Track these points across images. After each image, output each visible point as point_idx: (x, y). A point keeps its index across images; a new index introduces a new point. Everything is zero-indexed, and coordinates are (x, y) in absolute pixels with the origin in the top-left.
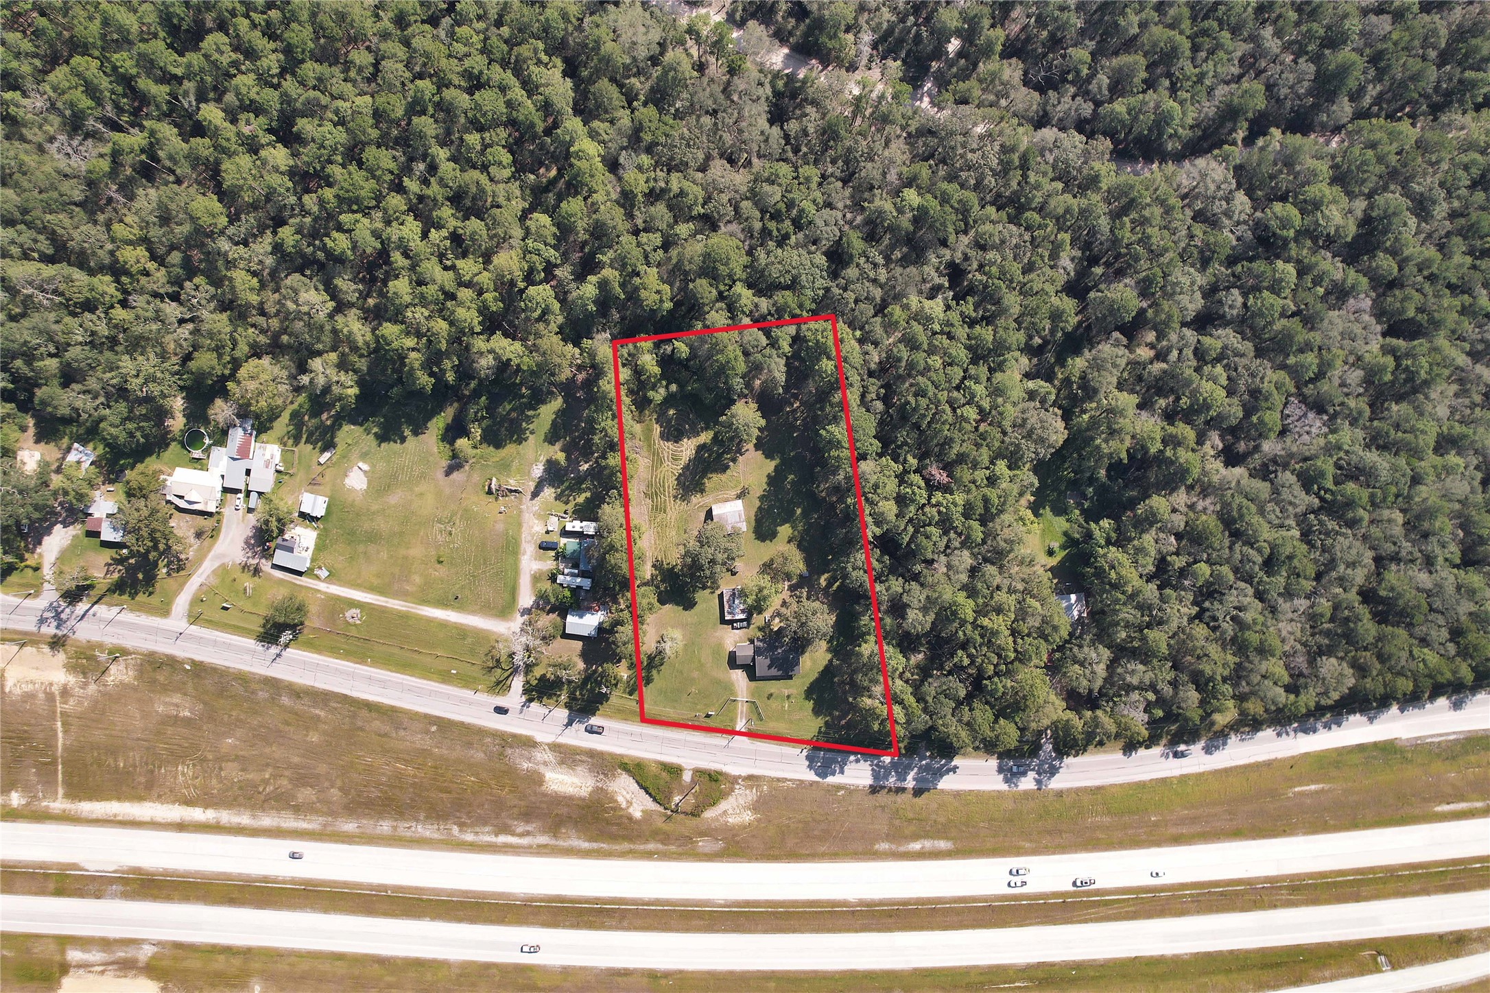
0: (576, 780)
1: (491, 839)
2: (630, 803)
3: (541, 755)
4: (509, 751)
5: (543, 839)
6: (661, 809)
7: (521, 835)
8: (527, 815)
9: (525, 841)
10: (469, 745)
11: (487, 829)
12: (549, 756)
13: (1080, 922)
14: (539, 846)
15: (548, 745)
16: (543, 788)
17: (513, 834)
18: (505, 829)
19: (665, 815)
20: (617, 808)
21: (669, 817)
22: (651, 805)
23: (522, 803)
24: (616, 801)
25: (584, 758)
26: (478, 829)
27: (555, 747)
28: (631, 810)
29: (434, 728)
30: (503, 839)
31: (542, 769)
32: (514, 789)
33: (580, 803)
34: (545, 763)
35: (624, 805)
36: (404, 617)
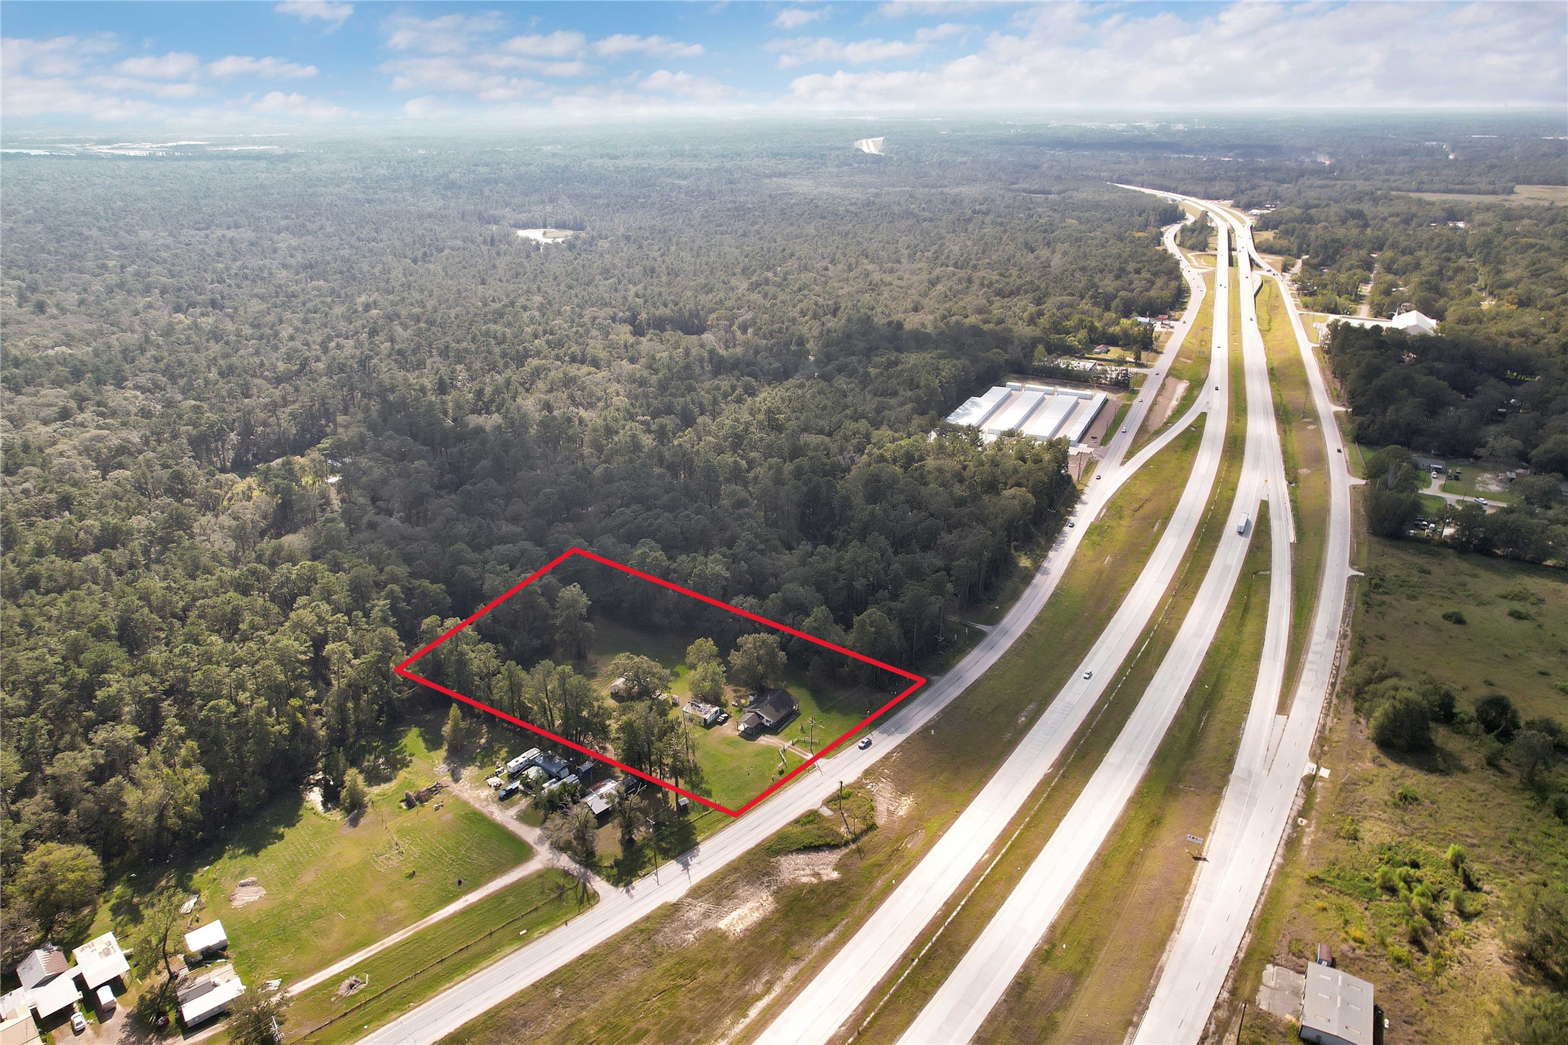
0: (750, 905)
1: (743, 1024)
2: (817, 875)
3: (694, 912)
4: (659, 938)
5: (789, 974)
6: (845, 851)
7: (767, 991)
8: (750, 971)
9: (777, 989)
10: (612, 973)
11: (728, 1021)
12: (701, 907)
13: (1158, 664)
14: (794, 979)
15: (687, 896)
16: (731, 937)
17: (759, 997)
18: (742, 1005)
19: (853, 852)
20: (812, 889)
21: (859, 850)
22: (833, 857)
23: (730, 966)
24: (804, 884)
25: (732, 878)
26: (719, 1032)
27: (697, 892)
28: (825, 878)
29: (558, 992)
30: (754, 1012)
31: (709, 924)
32: (708, 964)
33: (777, 916)
34: (706, 915)
35: (814, 880)
36: (417, 939)
